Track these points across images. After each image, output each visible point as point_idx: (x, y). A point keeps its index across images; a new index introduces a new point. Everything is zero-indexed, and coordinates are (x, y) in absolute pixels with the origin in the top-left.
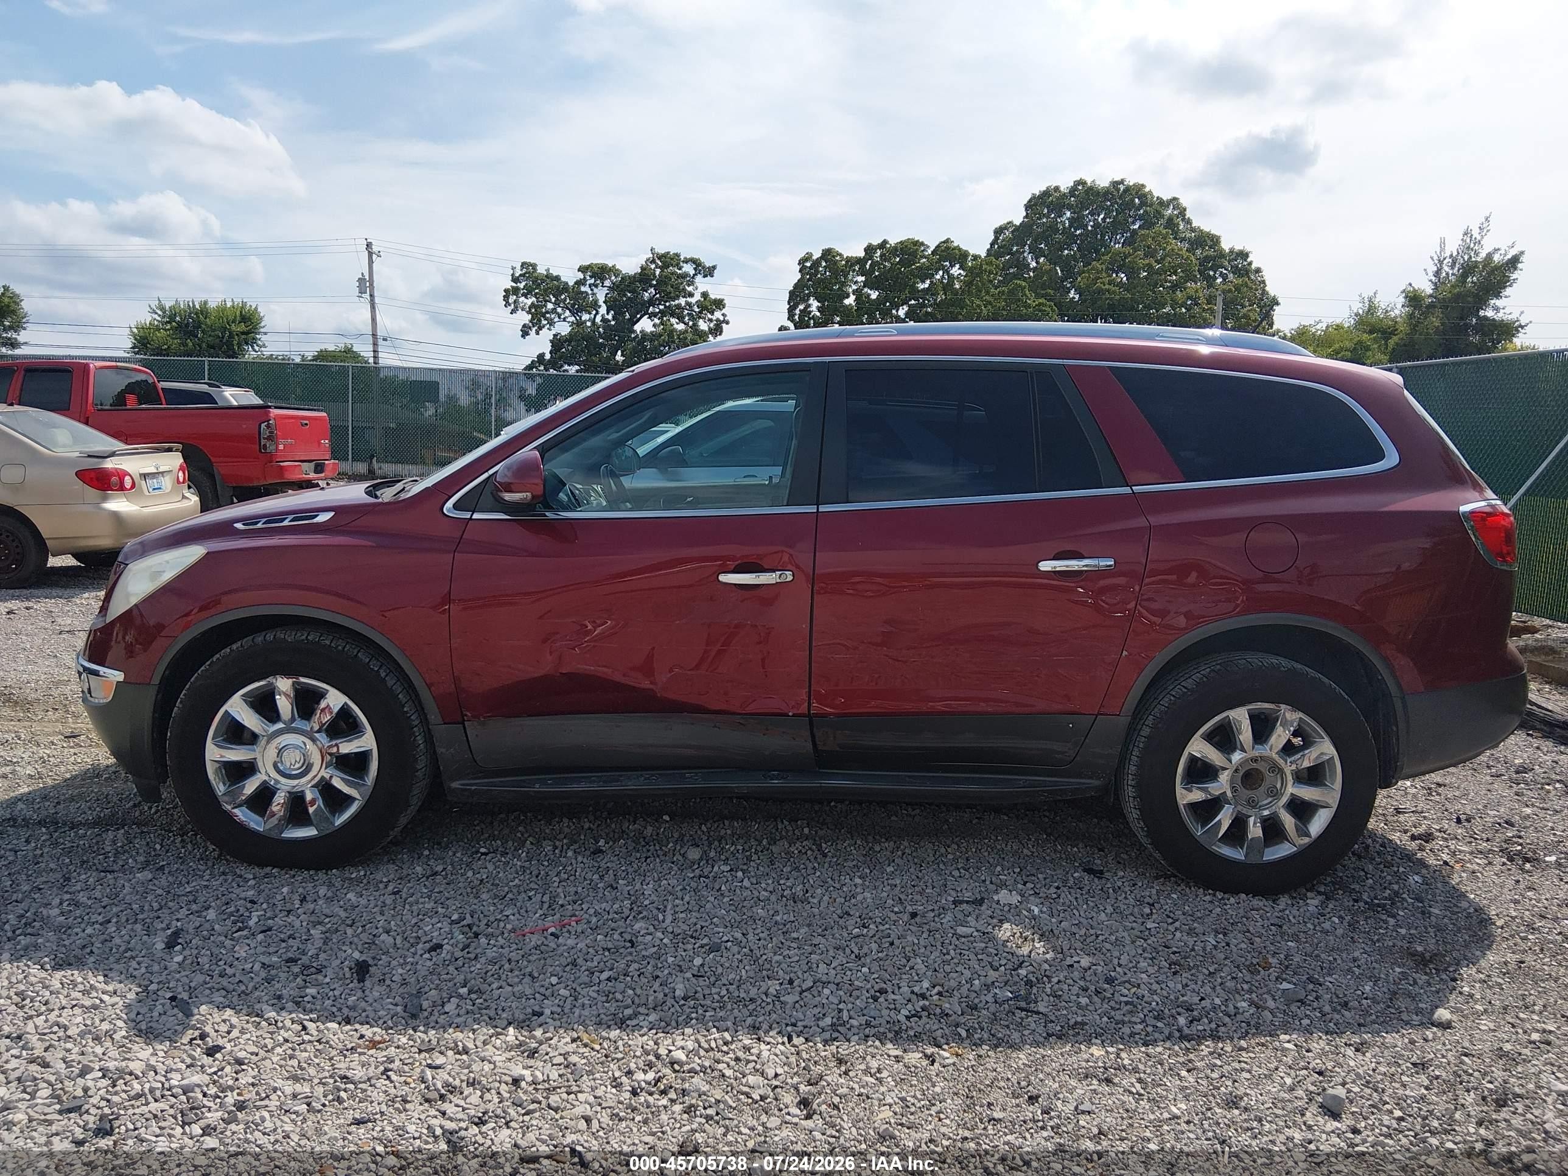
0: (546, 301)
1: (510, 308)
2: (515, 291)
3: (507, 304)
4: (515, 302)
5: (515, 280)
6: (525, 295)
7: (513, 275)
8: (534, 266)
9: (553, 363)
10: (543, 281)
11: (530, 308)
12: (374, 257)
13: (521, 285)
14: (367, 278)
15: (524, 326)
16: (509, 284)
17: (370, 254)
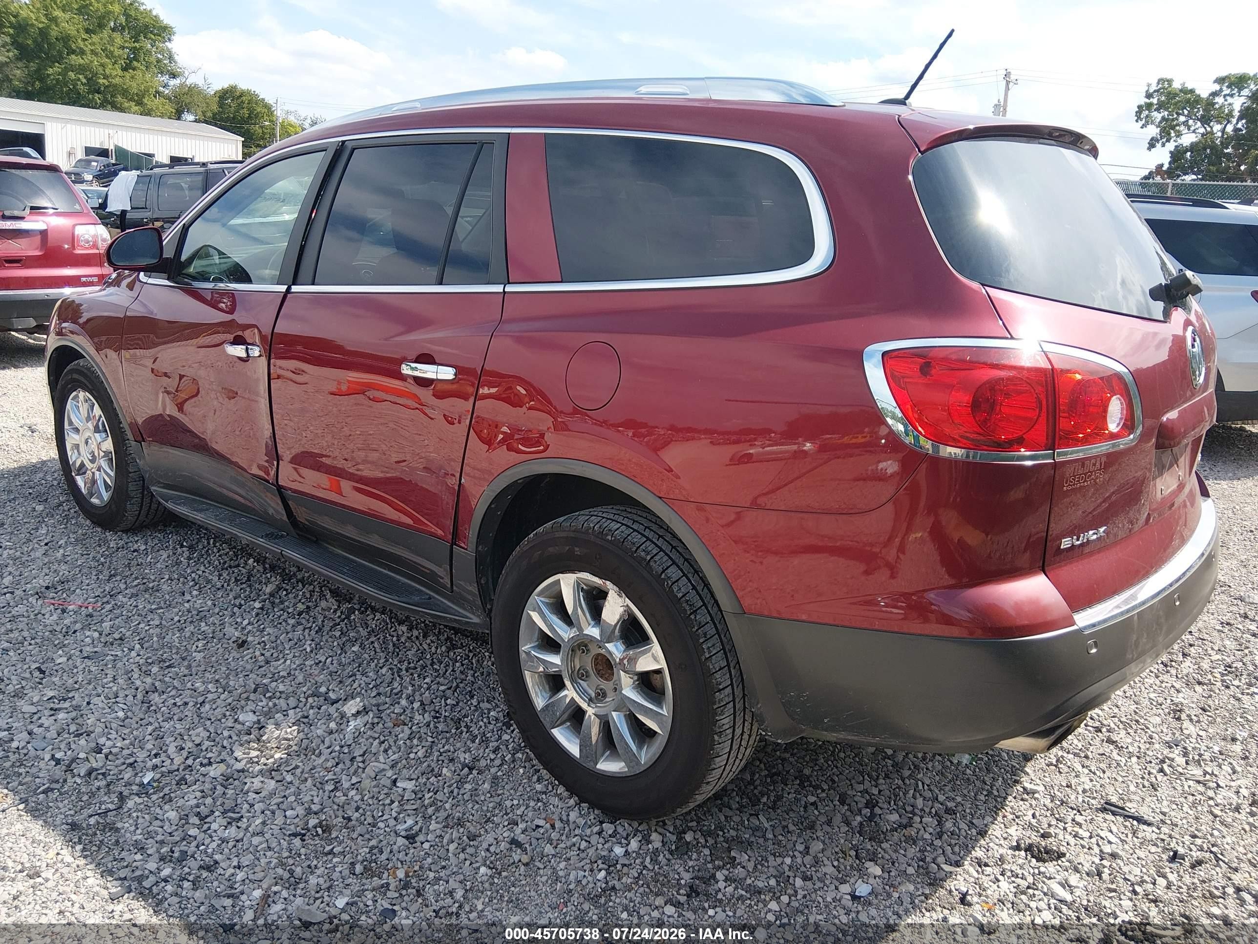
0: (1178, 114)
1: (1141, 123)
2: (1149, 106)
3: (1139, 118)
4: (1147, 116)
5: (1149, 96)
6: (1158, 110)
7: (1147, 91)
8: (1170, 82)
9: (1170, 173)
10: (1176, 95)
11: (1160, 122)
12: (1011, 85)
13: (1155, 101)
14: (1002, 104)
15: (1152, 139)
16: (1143, 101)
17: (1008, 83)
